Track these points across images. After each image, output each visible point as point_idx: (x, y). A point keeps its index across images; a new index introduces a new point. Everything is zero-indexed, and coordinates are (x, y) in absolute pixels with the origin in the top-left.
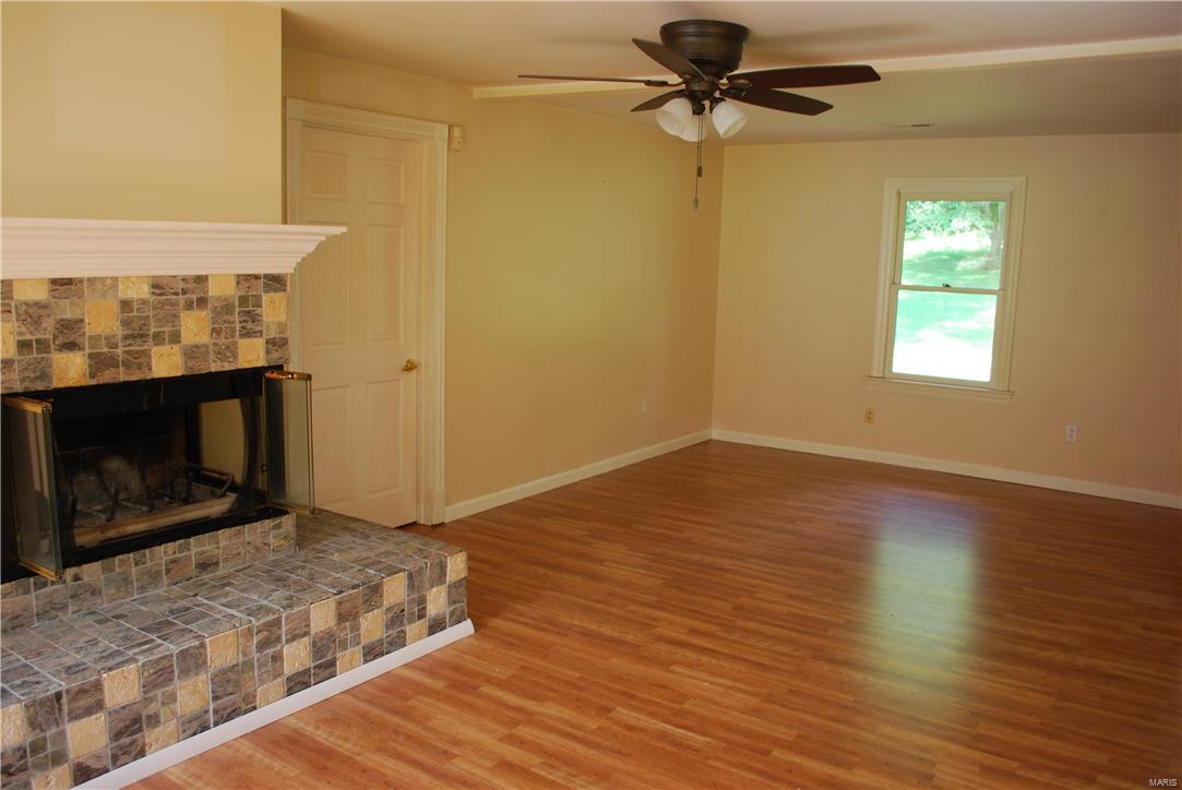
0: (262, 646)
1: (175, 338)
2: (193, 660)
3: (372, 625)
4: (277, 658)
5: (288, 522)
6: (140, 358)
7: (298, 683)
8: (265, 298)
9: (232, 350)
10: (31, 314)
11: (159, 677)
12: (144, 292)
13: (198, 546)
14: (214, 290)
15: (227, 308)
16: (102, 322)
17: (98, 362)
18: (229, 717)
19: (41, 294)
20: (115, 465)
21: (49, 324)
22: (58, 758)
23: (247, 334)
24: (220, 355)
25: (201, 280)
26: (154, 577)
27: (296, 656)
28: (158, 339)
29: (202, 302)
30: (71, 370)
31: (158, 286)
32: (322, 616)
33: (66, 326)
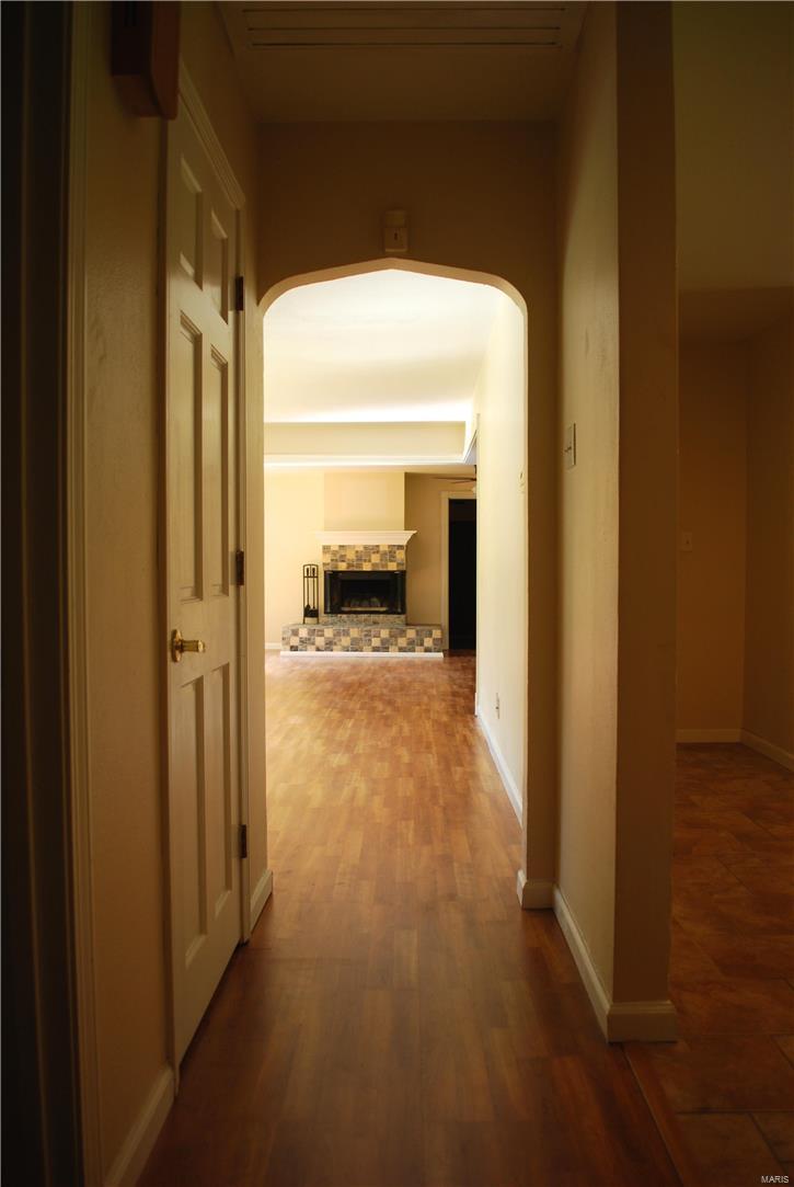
0: (366, 635)
1: (370, 561)
2: (346, 633)
3: (402, 642)
4: (370, 640)
5: (403, 617)
6: (360, 565)
7: (375, 649)
8: (398, 552)
9: (386, 566)
10: (335, 553)
11: (337, 634)
12: (362, 549)
13: (373, 617)
14: (381, 549)
15: (385, 553)
16: (351, 555)
17: (349, 566)
18: (356, 650)
19: (337, 549)
20: (375, 600)
21: (338, 556)
22: (313, 644)
23: (391, 561)
24: (383, 566)
25: (378, 546)
26: (360, 622)
27: (376, 642)
28: (365, 561)
29: (378, 552)
30: (343, 567)
31: (365, 547)
32: (385, 633)
33: (342, 556)
